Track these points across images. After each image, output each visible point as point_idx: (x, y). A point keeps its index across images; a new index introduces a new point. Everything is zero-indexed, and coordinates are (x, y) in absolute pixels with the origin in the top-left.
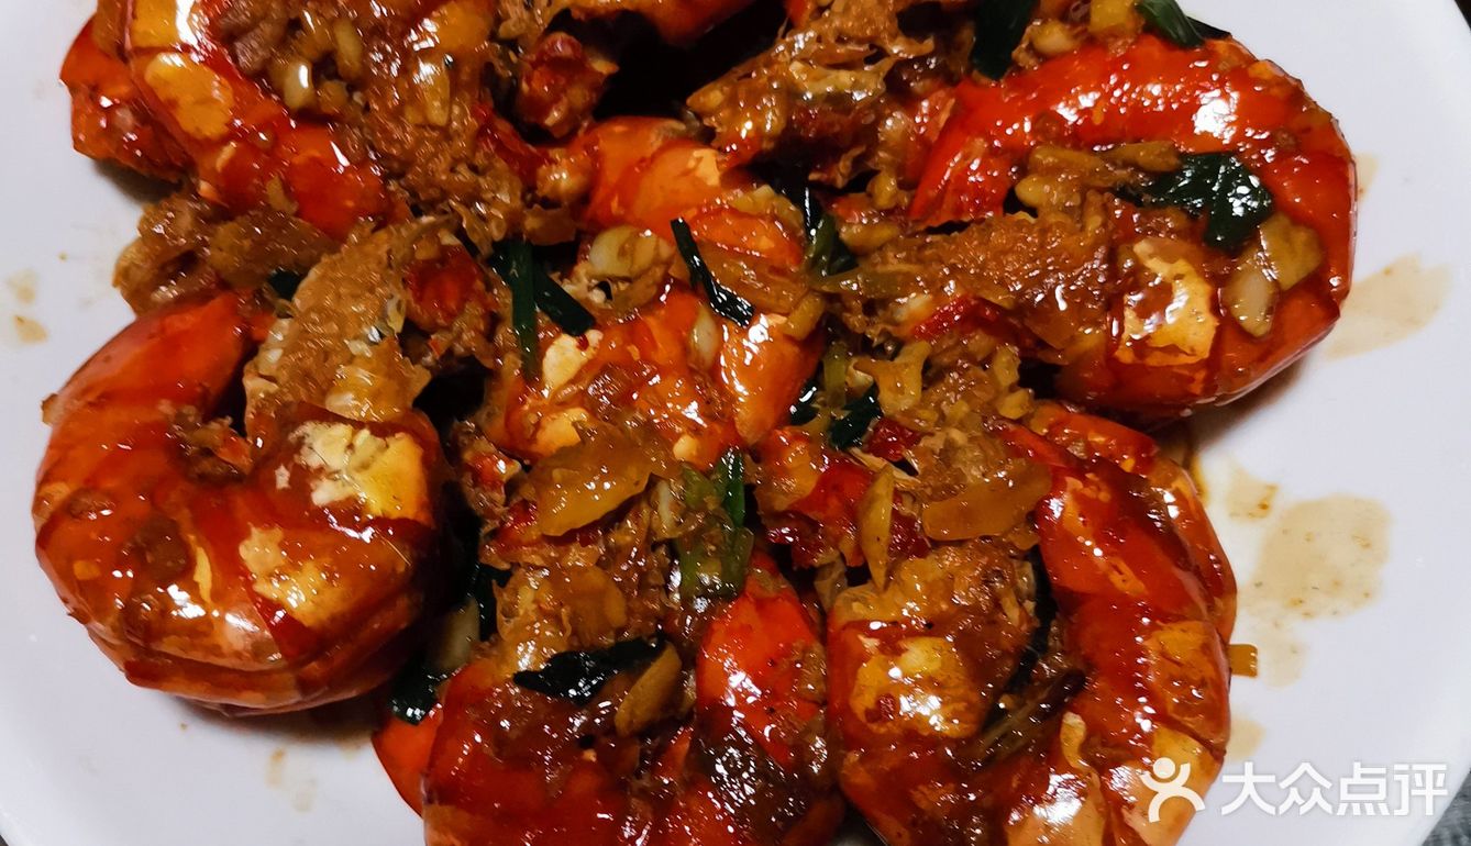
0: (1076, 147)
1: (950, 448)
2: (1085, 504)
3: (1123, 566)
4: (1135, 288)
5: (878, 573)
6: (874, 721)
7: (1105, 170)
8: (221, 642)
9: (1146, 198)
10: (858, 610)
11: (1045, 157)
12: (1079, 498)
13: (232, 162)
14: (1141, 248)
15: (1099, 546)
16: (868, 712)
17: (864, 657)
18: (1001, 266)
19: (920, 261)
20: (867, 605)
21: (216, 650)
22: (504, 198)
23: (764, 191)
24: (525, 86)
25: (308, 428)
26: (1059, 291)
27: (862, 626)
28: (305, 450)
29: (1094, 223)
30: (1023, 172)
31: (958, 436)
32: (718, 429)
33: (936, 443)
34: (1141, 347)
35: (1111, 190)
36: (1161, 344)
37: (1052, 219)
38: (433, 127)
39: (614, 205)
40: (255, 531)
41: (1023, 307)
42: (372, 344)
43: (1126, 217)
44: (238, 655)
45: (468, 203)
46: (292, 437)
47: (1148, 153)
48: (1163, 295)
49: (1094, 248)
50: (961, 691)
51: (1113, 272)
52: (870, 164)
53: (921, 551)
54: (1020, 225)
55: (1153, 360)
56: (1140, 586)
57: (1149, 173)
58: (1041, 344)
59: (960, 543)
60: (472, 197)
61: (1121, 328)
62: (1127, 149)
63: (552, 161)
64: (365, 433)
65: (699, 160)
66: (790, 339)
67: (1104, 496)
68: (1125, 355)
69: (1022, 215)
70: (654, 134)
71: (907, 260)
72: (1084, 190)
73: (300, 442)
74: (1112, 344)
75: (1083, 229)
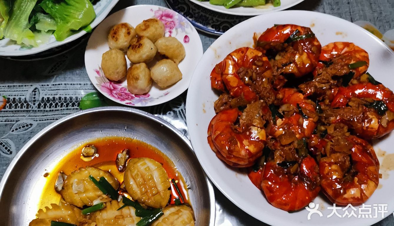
0: (358, 98)
1: (338, 139)
2: (358, 149)
3: (364, 158)
4: (367, 119)
5: (328, 155)
6: (327, 175)
7: (362, 102)
8: (241, 154)
9: (368, 106)
10: (325, 160)
11: (353, 99)
12: (357, 148)
13: (236, 90)
14: (368, 113)
15: (360, 155)
16: (326, 174)
17: (326, 166)
18: (346, 114)
19: (334, 112)
20: (326, 159)
21: (240, 155)
22: (273, 98)
23: (310, 100)
24: (275, 82)
25: (252, 127)
26: (355, 118)
27: (326, 162)
28: (251, 130)
29: (360, 109)
30: (349, 101)
31: (340, 138)
32: (302, 134)
33: (336, 138)
34: (367, 127)
35: (363, 105)
36: (370, 127)
37: (354, 108)
38: (265, 87)
39: (286, 100)
40: (245, 140)
41: (349, 120)
42: (258, 117)
43: (366, 109)
44: (243, 156)
45: (268, 98)
46: (249, 128)
47: (369, 100)
48: (371, 120)
49: (361, 113)
50: (340, 172)
51: (364, 116)
52: (325, 98)
53: (334, 153)
54: (349, 108)
55: (369, 130)
56: (367, 161)
57: (369, 102)
58: (352, 126)
59: (340, 152)
60: (269, 97)
61: (364, 124)
62: (366, 99)
63: (279, 93)
64: (259, 128)
65: (300, 95)
66: (314, 122)
67: (361, 148)
68: (365, 129)
69: (349, 107)
70: (293, 91)
71: (331, 112)
72: (359, 104)
73: (251, 129)
74: (362, 127)
75: (359, 110)
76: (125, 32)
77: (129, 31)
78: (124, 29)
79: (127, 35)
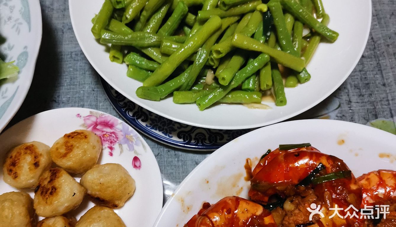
76: (30, 162)
77: (37, 160)
78: (30, 156)
79: (33, 167)
